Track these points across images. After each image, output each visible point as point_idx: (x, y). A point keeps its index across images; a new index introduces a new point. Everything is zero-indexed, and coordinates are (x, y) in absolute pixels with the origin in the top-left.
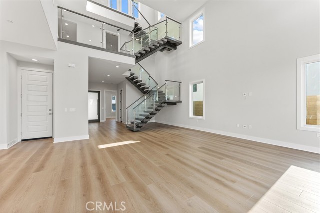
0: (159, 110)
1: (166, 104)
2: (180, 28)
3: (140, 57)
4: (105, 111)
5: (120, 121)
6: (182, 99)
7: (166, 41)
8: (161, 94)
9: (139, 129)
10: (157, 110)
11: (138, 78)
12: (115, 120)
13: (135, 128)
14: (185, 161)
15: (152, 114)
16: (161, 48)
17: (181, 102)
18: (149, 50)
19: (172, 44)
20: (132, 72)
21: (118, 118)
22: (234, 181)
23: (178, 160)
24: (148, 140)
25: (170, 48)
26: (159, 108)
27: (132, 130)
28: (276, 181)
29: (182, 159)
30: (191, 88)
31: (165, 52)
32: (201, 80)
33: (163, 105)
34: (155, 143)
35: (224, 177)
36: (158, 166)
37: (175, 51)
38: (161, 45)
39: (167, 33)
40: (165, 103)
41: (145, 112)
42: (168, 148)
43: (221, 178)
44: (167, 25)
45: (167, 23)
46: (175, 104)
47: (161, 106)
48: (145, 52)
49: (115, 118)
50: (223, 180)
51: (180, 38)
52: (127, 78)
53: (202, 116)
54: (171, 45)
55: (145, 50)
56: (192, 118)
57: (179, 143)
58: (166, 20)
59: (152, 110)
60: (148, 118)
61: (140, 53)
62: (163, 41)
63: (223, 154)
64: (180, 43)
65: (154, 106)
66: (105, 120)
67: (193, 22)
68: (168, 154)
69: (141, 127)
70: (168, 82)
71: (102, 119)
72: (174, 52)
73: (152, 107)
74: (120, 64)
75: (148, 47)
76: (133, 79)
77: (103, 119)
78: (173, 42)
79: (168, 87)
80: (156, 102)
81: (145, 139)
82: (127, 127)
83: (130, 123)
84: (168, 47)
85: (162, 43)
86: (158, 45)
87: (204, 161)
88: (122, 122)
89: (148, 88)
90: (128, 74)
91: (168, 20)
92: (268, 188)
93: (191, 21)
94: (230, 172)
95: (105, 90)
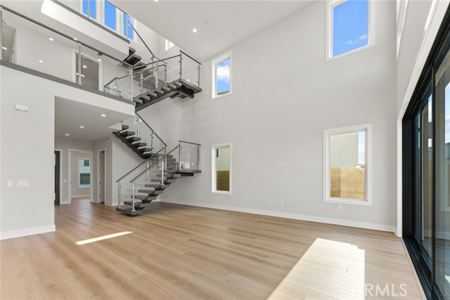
0: (170, 183)
1: (179, 175)
2: (199, 69)
3: (141, 104)
4: (70, 185)
5: (99, 201)
6: (202, 167)
7: (180, 84)
8: (170, 160)
9: (139, 212)
10: (166, 183)
11: (134, 133)
12: (89, 201)
13: (134, 210)
14: (214, 244)
15: (159, 189)
16: (172, 93)
17: (200, 172)
18: (156, 95)
19: (187, 89)
20: (123, 124)
21: (95, 197)
22: (267, 257)
23: (206, 244)
24: (157, 225)
25: (185, 95)
26: (169, 181)
27: (128, 214)
28: (305, 252)
29: (209, 243)
30: (214, 153)
31: (177, 99)
32: (227, 144)
33: (175, 176)
34: (170, 229)
35: (257, 254)
36: (182, 253)
37: (191, 100)
38: (172, 90)
39: (181, 73)
40: (177, 173)
41: (146, 186)
42: (188, 233)
43: (255, 256)
44: (180, 62)
45: (181, 59)
46: (191, 174)
47: (172, 178)
48: (149, 98)
49: (89, 198)
50: (257, 257)
51: (199, 82)
52: (114, 133)
53: (228, 190)
54: (186, 91)
55: (149, 95)
56: (215, 194)
57: (202, 226)
58: (180, 55)
59: (159, 183)
60: (153, 195)
61: (141, 98)
62: (175, 84)
63: (255, 234)
64: (199, 91)
65: (163, 178)
66: (69, 202)
67: (216, 64)
68: (191, 240)
69: (142, 208)
70: (182, 144)
71: (63, 200)
72: (189, 100)
73: (159, 178)
74: (108, 112)
75: (153, 90)
76: (126, 135)
77: (66, 199)
78: (189, 88)
79: (182, 150)
80: (165, 171)
81: (154, 225)
82: (117, 209)
83: (122, 204)
84: (181, 93)
85: (175, 87)
86: (169, 89)
87: (236, 242)
88: (104, 203)
89: (151, 150)
90: (118, 127)
91: (183, 55)
92: (299, 258)
93: (214, 62)
94: (263, 249)
95: (70, 150)
